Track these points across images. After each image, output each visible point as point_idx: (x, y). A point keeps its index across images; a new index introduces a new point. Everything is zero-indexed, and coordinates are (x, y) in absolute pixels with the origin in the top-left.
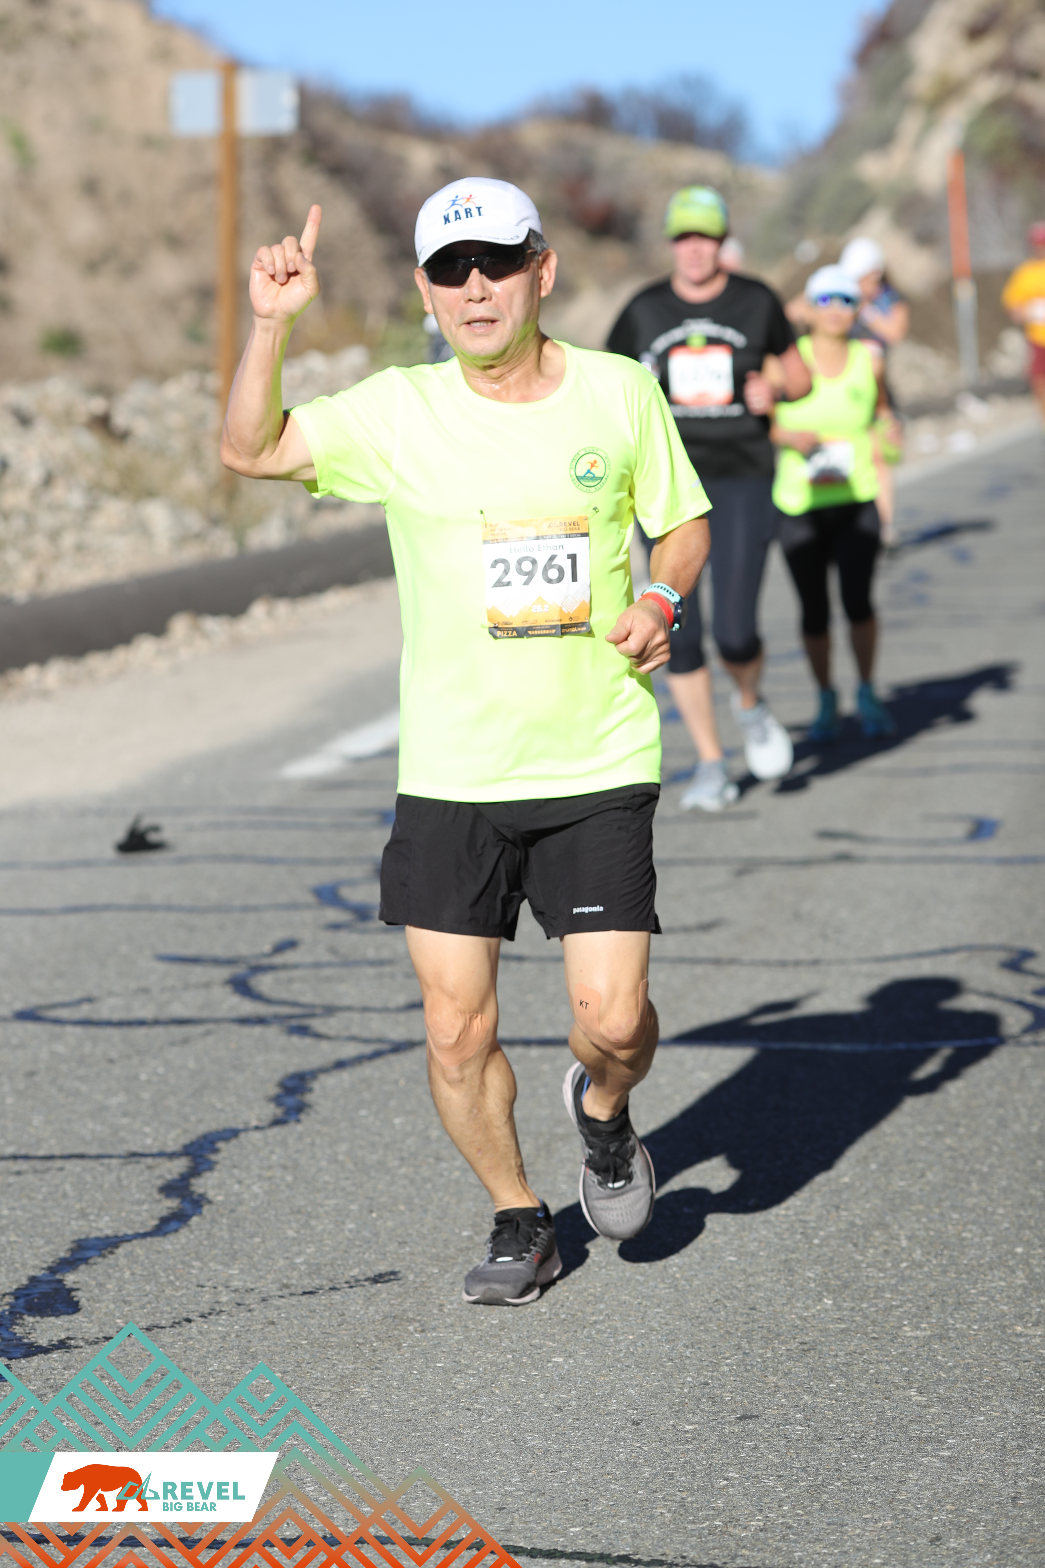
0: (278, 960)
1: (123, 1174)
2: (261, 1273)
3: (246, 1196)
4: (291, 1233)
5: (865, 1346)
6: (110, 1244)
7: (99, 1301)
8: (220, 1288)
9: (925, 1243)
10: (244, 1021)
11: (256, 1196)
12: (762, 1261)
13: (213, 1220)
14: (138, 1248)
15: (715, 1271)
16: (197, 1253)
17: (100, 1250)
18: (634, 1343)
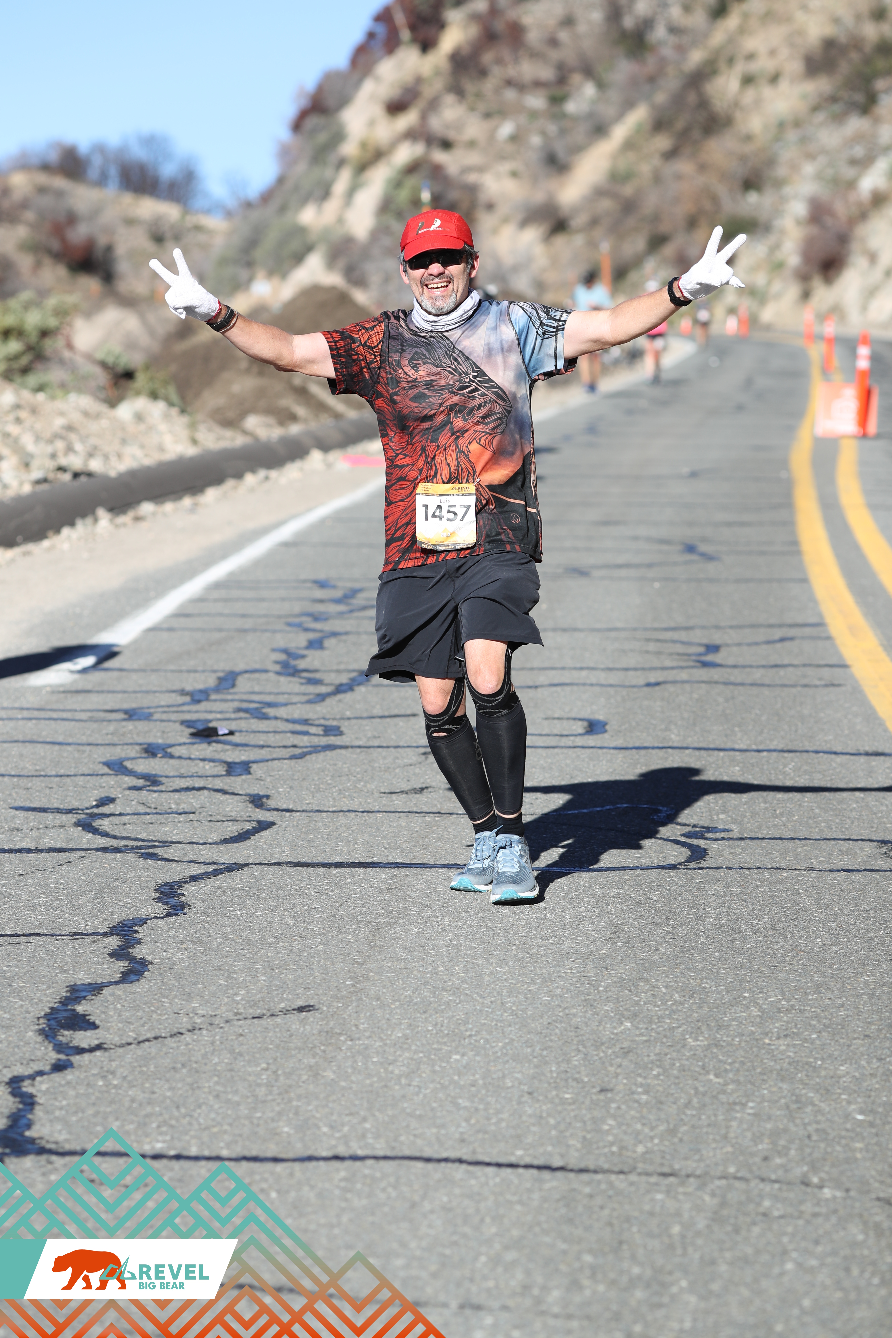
0: (105, 810)
1: (77, 946)
2: (215, 1006)
3: (175, 960)
4: (222, 982)
5: (667, 1051)
6: (94, 988)
7: (109, 1022)
8: (191, 1015)
9: (679, 990)
10: (104, 850)
11: (183, 959)
12: (569, 1000)
13: (161, 974)
14: (116, 991)
15: (539, 1006)
17: (90, 991)
18: (504, 1047)
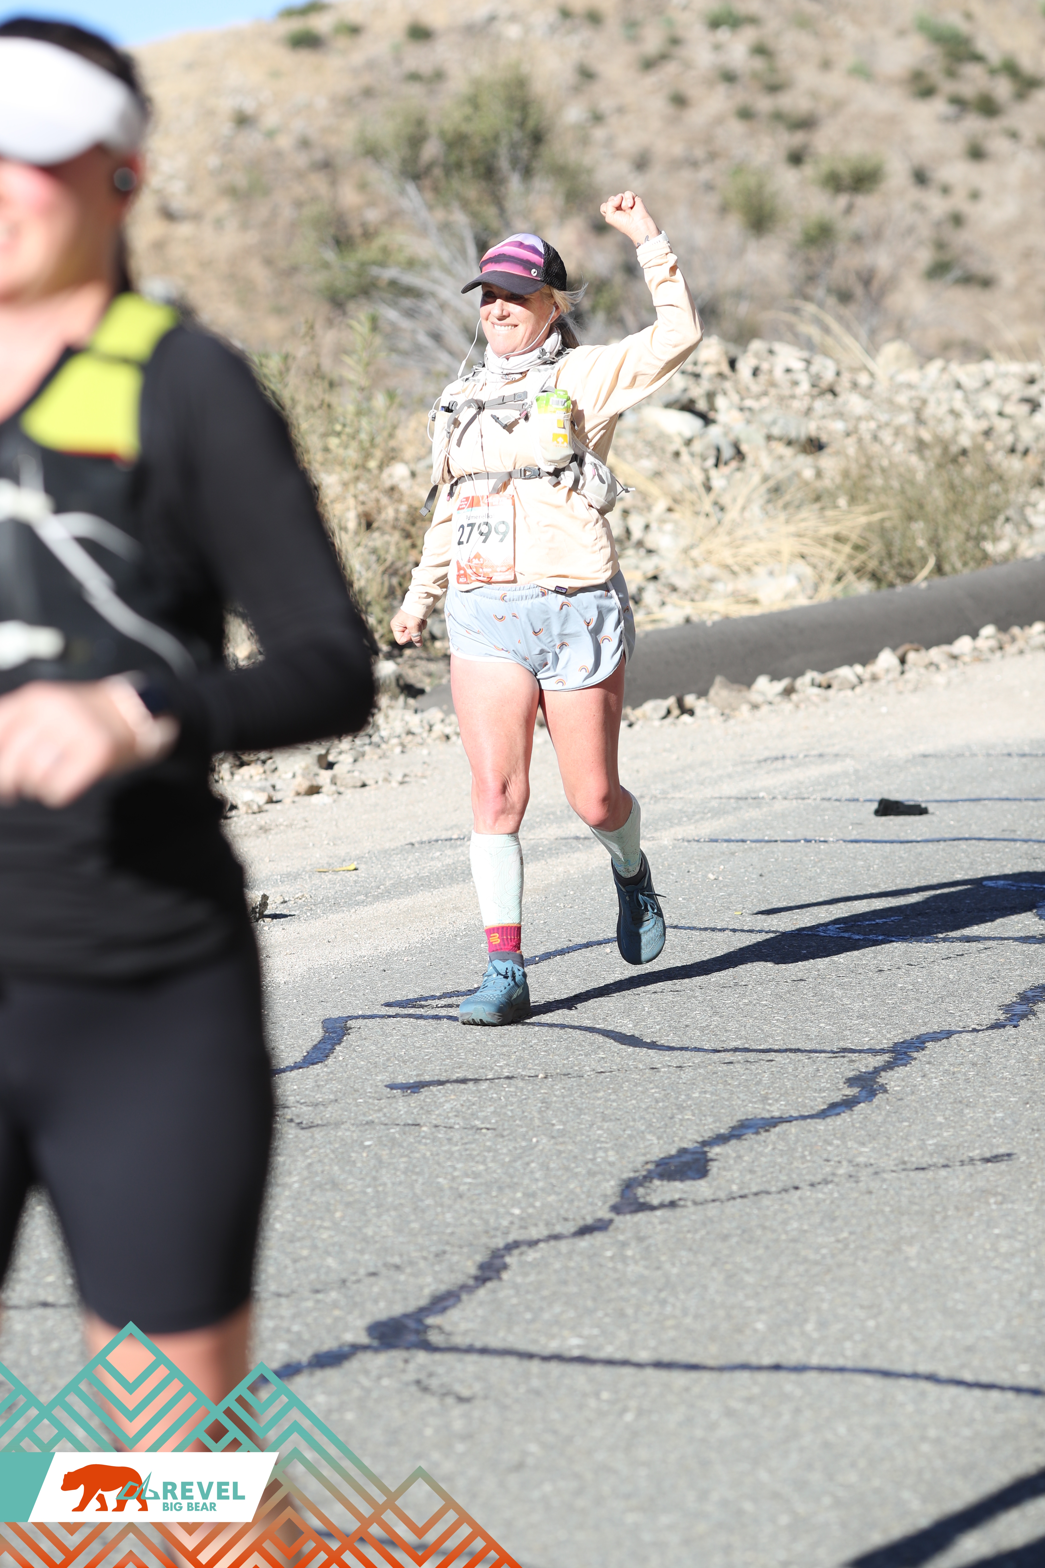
1: (824, 1066)
2: (889, 1152)
3: (921, 1087)
6: (771, 1123)
7: (729, 1170)
8: (845, 1163)
11: (930, 1088)
13: (878, 1107)
14: (793, 1129)
16: (843, 1134)
17: (758, 1128)
